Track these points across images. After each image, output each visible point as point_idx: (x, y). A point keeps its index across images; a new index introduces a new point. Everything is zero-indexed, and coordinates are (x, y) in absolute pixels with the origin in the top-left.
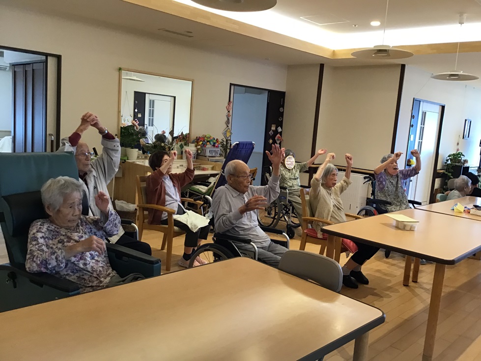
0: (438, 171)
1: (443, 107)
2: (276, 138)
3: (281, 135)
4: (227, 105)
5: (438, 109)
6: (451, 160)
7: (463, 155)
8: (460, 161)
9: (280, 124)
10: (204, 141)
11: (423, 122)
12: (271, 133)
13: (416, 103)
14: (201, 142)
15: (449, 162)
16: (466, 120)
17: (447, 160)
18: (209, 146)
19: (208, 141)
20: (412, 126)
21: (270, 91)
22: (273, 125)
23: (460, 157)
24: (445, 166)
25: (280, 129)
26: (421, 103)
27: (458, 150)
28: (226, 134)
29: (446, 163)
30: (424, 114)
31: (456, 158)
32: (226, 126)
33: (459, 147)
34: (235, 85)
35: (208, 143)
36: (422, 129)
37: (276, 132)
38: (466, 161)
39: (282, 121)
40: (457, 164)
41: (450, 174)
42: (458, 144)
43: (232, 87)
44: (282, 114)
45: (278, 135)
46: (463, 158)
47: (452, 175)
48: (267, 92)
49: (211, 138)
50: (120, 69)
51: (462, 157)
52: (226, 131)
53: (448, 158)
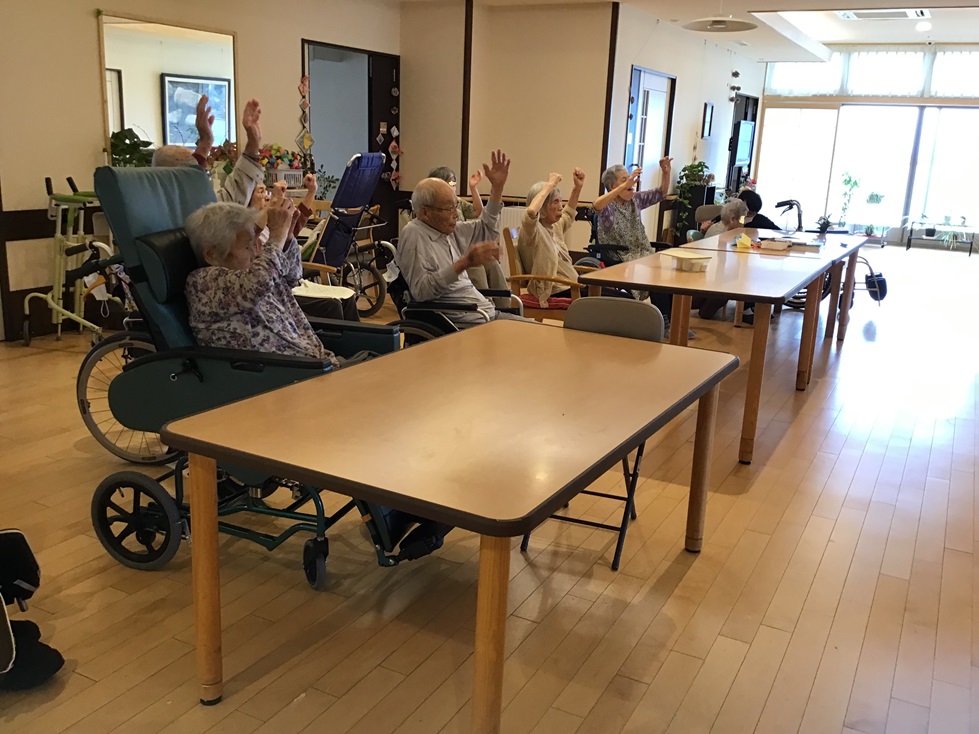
0: (669, 198)
1: (673, 82)
2: (390, 150)
3: (398, 142)
4: (299, 83)
5: (665, 85)
6: (687, 176)
7: (706, 167)
8: (701, 178)
9: (394, 121)
10: (271, 156)
11: (645, 112)
12: (380, 139)
13: (635, 72)
14: (266, 160)
15: (684, 181)
16: (706, 105)
17: (681, 178)
18: (283, 166)
19: (278, 158)
20: (630, 117)
21: (372, 55)
22: (382, 124)
23: (702, 170)
24: (678, 187)
25: (395, 132)
26: (642, 74)
27: (695, 159)
28: (303, 142)
29: (679, 182)
30: (647, 94)
31: (695, 172)
32: (301, 127)
33: (697, 153)
34: (310, 42)
35: (279, 161)
36: (644, 122)
37: (388, 137)
38: (711, 177)
39: (398, 114)
40: (697, 183)
41: (686, 202)
42: (695, 148)
43: (306, 46)
44: (396, 101)
45: (394, 143)
46: (706, 172)
47: (689, 204)
48: (366, 56)
49: (282, 151)
50: (99, 13)
51: (705, 169)
52: (302, 137)
53: (683, 174)
